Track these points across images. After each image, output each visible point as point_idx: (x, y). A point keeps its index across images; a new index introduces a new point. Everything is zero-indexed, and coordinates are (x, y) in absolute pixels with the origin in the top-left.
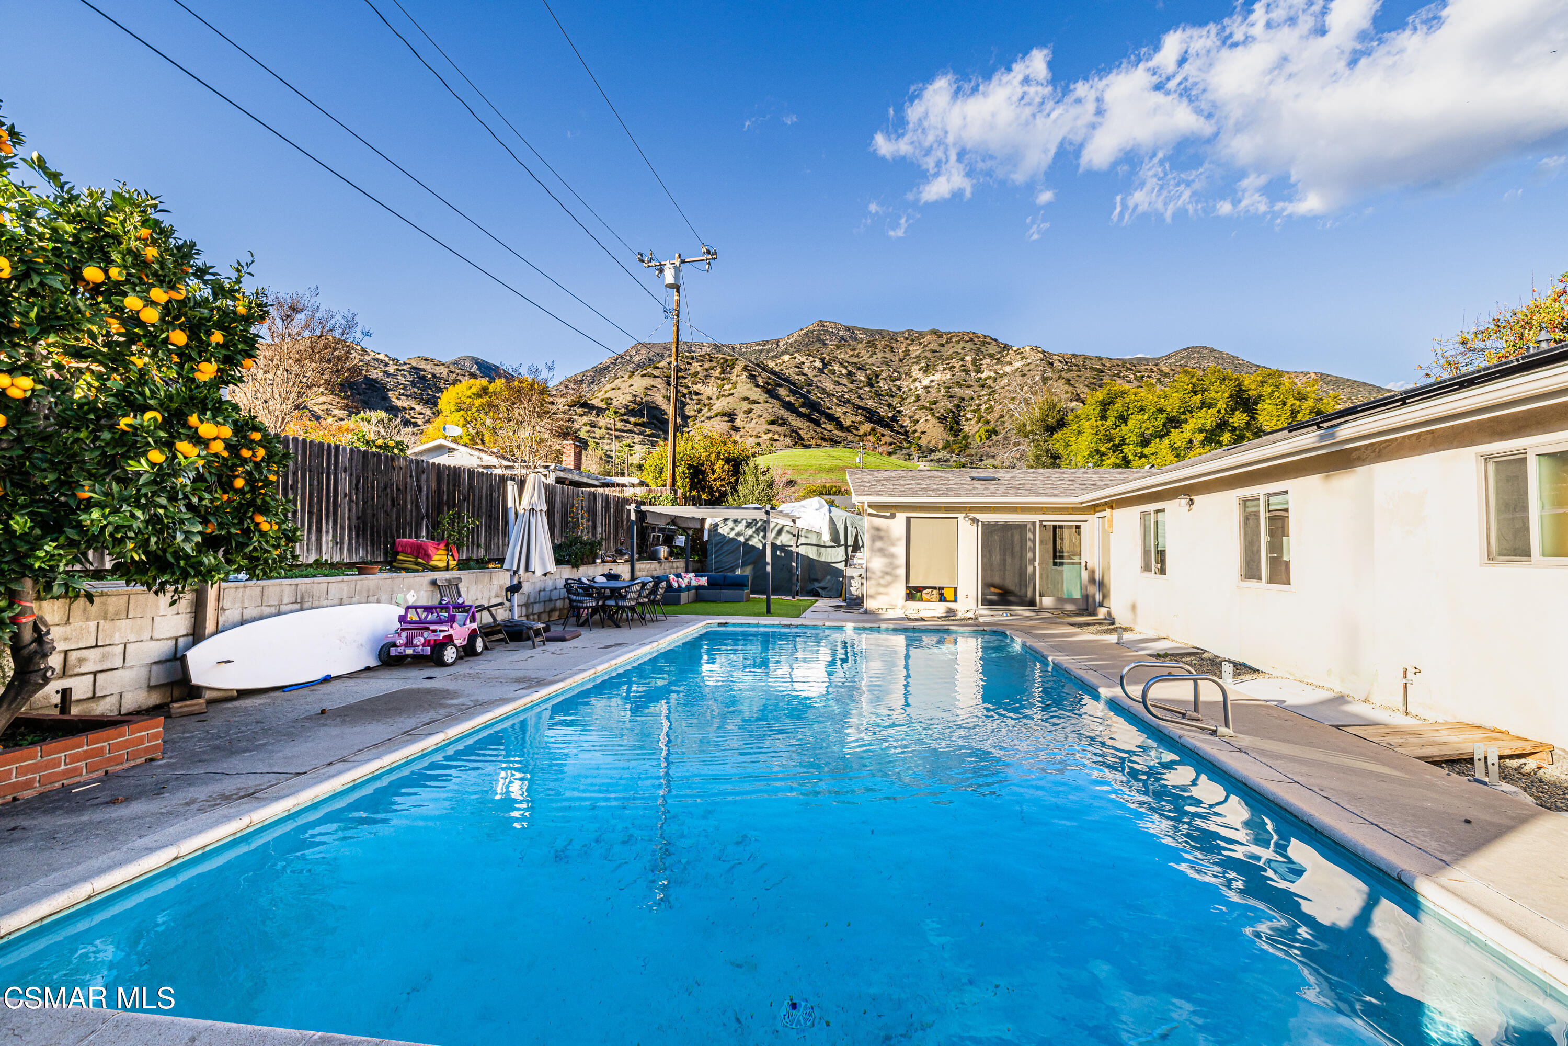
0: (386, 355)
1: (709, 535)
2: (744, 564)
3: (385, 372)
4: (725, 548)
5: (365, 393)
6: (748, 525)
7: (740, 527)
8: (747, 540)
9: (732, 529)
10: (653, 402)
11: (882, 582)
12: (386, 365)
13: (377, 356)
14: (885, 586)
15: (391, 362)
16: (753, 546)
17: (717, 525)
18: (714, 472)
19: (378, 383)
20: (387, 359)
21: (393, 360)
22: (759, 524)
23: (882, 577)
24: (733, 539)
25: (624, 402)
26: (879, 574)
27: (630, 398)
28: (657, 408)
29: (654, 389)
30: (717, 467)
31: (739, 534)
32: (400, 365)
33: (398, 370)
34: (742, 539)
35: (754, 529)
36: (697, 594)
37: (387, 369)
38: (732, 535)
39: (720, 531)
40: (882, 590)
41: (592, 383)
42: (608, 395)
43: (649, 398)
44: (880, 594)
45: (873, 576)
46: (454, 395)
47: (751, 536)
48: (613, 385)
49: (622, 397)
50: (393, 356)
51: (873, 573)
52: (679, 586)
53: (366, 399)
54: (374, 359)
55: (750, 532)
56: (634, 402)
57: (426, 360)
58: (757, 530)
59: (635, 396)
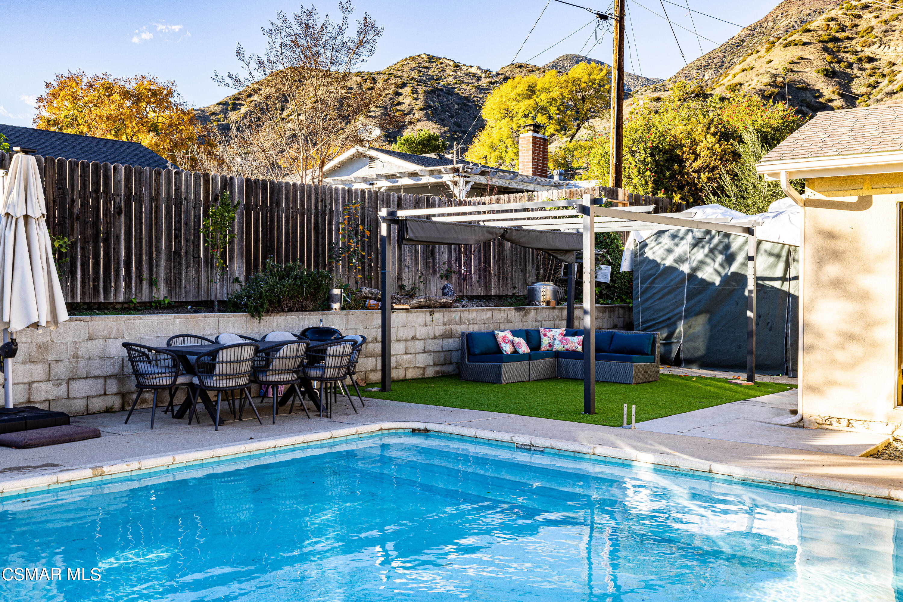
0: (479, 68)
1: (634, 263)
2: (689, 314)
3: (478, 88)
4: (659, 285)
5: (457, 114)
6: (697, 243)
7: (684, 247)
8: (695, 270)
9: (670, 251)
10: (801, 81)
11: (840, 356)
12: (479, 79)
13: (470, 70)
14: (848, 366)
15: (483, 75)
16: (703, 281)
17: (643, 245)
18: (697, 156)
19: (469, 101)
20: (479, 72)
21: (485, 72)
22: (715, 241)
23: (841, 347)
24: (671, 270)
25: (758, 87)
26: (832, 338)
27: (766, 79)
28: (807, 89)
29: (803, 62)
30: (701, 148)
31: (681, 260)
32: (493, 77)
33: (491, 83)
34: (685, 268)
35: (706, 250)
36: (558, 366)
37: (480, 83)
38: (669, 262)
39: (649, 254)
40: (839, 375)
41: (721, 66)
42: (736, 80)
43: (796, 76)
44: (834, 384)
45: (820, 343)
46: (498, 99)
47: (702, 263)
48: (744, 65)
49: (755, 79)
50: (484, 67)
51: (819, 335)
52: (516, 352)
53: (458, 121)
54: (467, 74)
55: (700, 254)
56: (774, 84)
57: (520, 66)
58: (711, 251)
59: (775, 76)
